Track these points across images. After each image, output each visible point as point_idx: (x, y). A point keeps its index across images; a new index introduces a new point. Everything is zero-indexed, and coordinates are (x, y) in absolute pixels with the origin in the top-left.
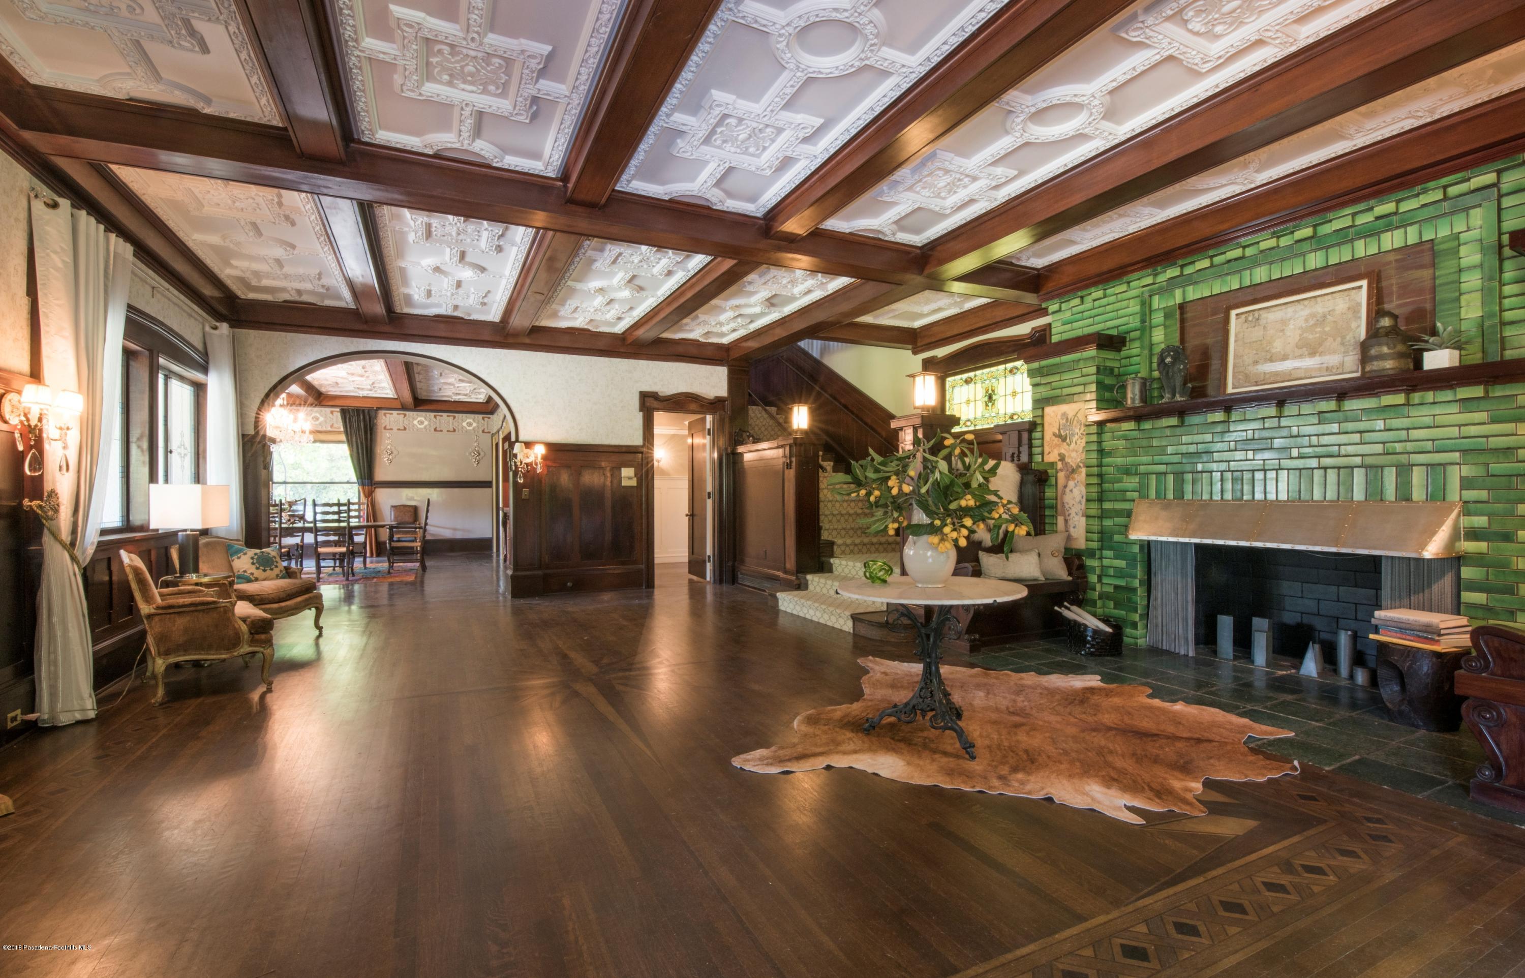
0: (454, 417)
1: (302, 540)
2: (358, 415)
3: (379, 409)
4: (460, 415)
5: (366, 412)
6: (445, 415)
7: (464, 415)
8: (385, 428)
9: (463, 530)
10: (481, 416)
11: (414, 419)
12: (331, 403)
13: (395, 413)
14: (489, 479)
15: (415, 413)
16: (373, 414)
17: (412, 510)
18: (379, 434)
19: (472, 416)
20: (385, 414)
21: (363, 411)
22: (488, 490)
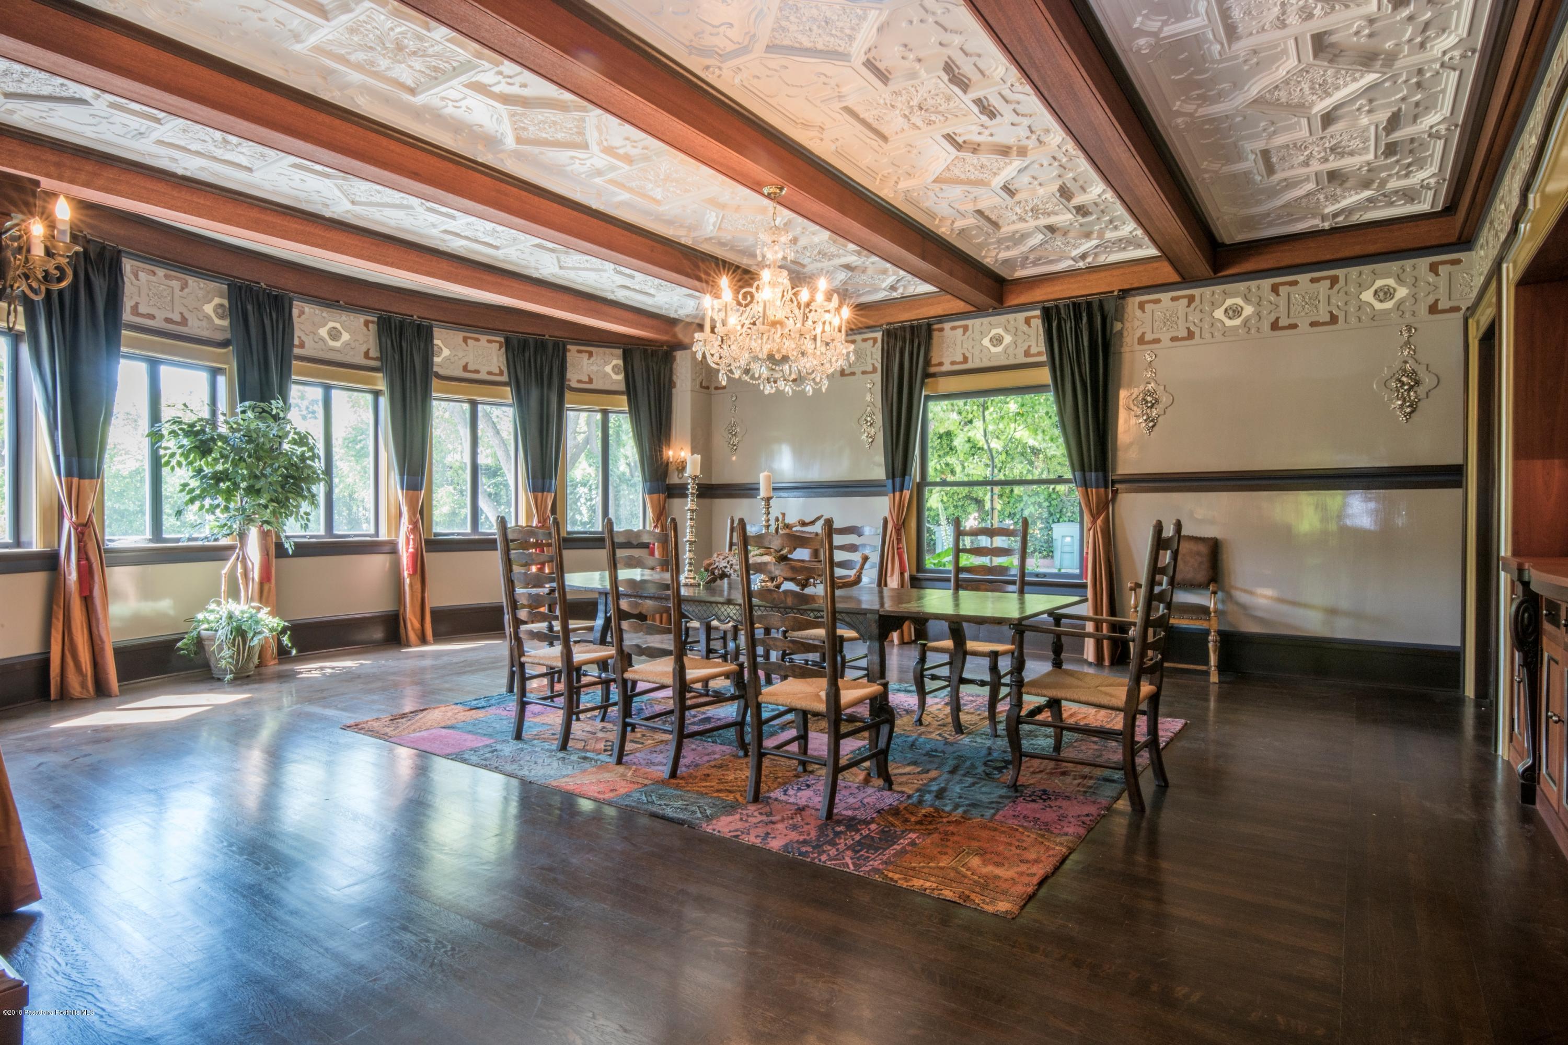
0: (1334, 280)
1: (1022, 602)
2: (1078, 318)
3: (1125, 293)
4: (1353, 271)
5: (1096, 307)
6: (1303, 279)
7: (1367, 269)
8: (1141, 340)
9: (1357, 615)
10: (1424, 263)
11: (1361, 287)
12: (1023, 299)
13: (1165, 297)
14: (1453, 458)
15: (1218, 289)
16: (1110, 307)
17: (1203, 549)
18: (1127, 357)
19: (1394, 266)
20: (1141, 306)
21: (1089, 304)
22: (1447, 497)
